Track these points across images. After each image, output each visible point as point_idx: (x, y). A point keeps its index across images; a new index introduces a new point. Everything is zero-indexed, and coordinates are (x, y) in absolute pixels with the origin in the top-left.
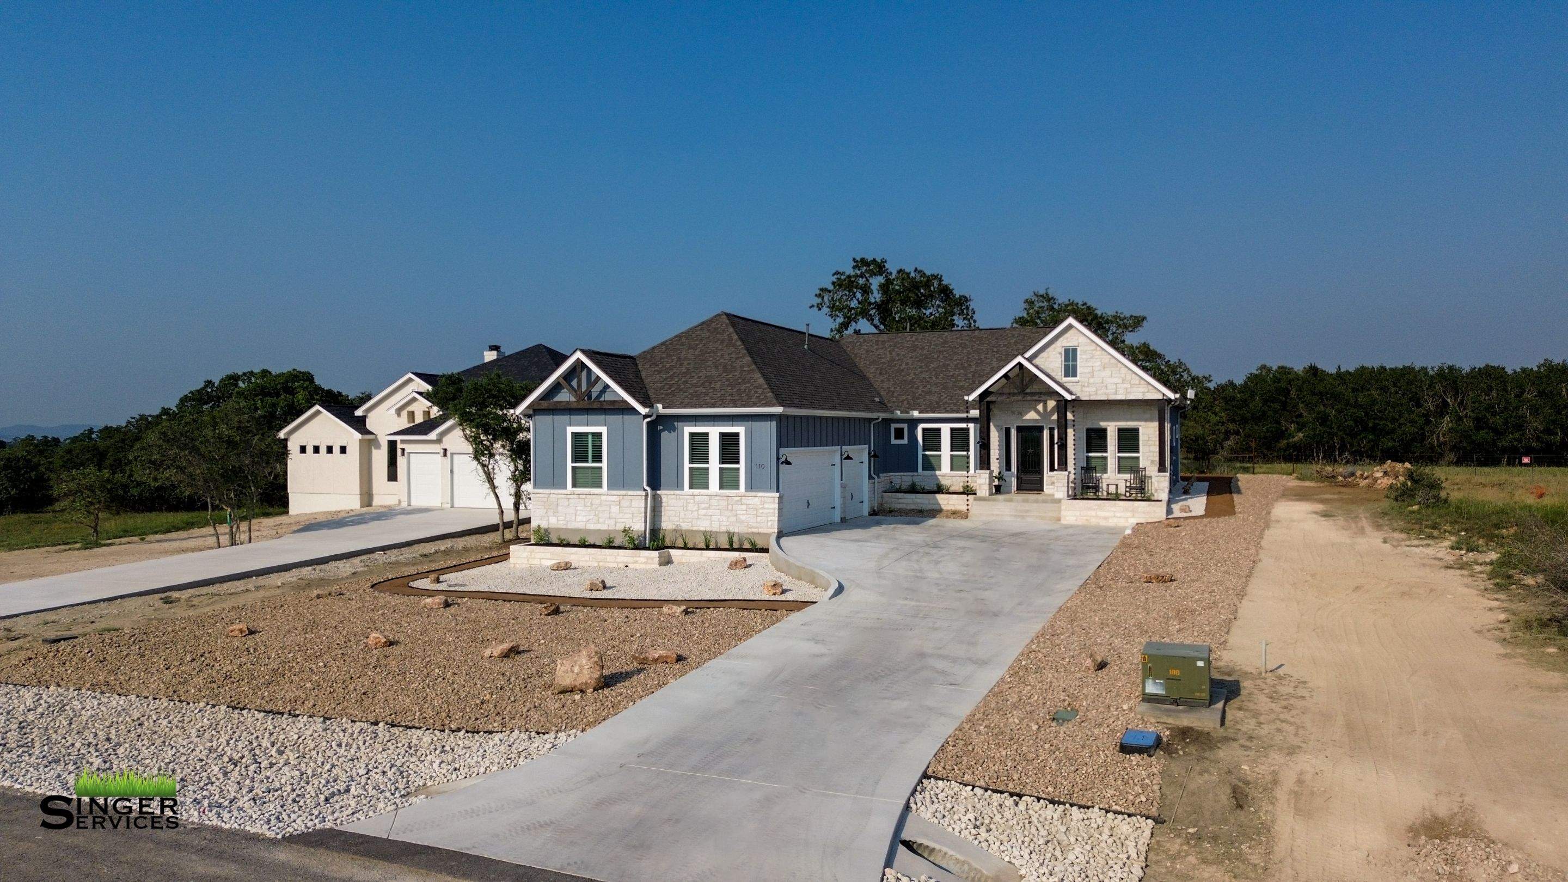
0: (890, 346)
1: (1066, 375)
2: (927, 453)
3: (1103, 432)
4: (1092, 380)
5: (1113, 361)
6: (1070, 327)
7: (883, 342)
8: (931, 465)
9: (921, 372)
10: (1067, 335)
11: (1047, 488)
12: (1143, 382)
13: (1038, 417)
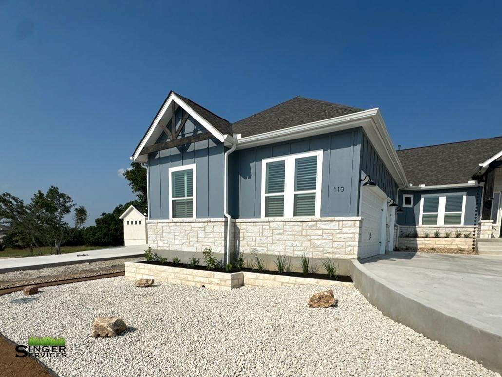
2: (427, 213)
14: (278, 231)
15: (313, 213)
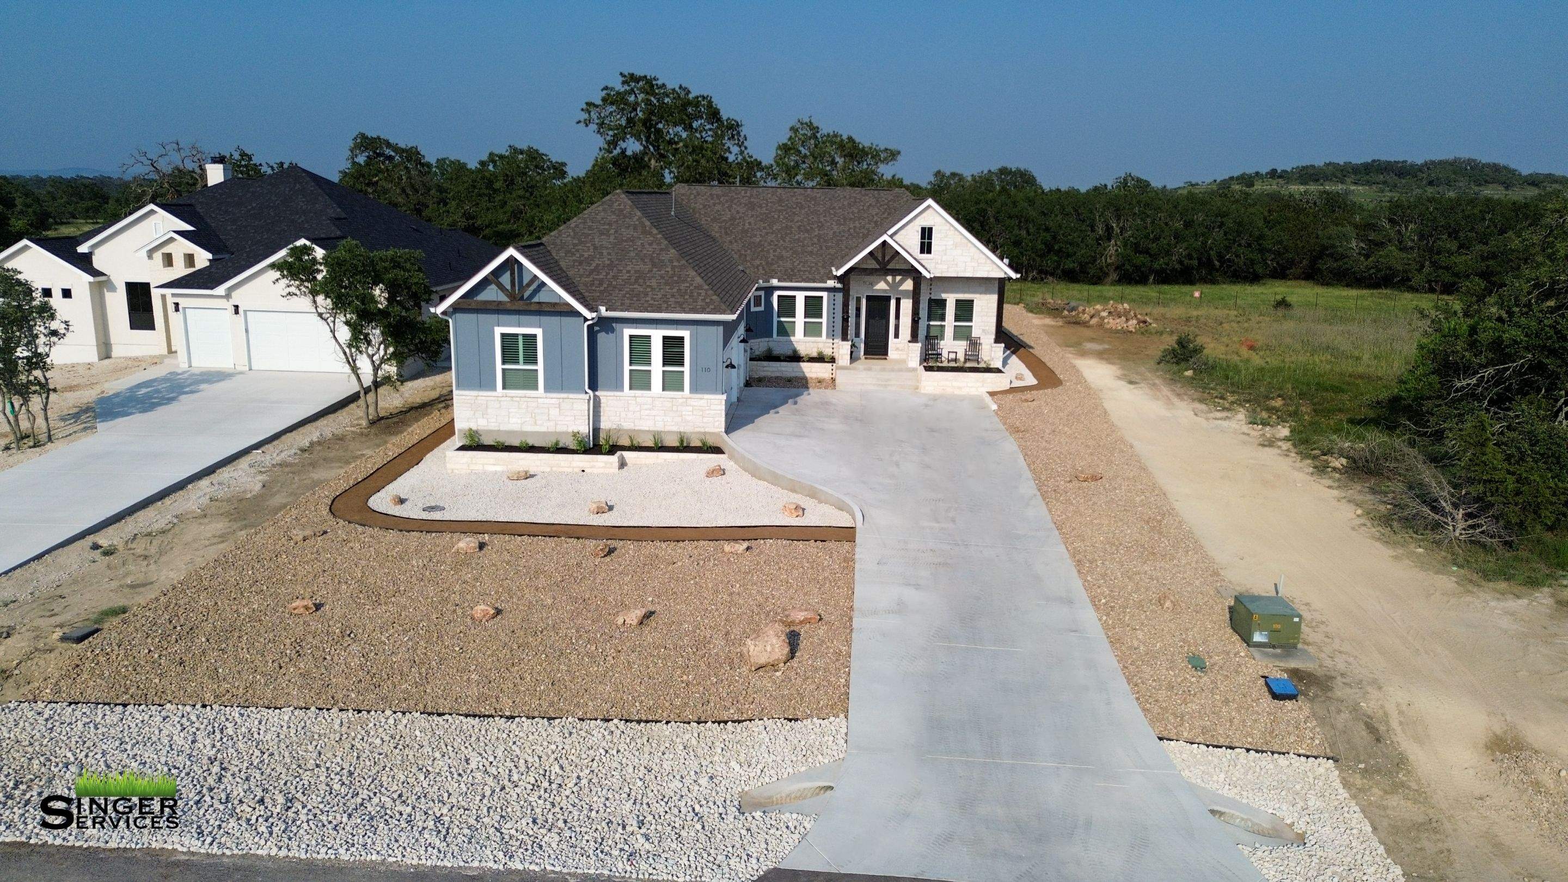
0: (727, 201)
1: (922, 252)
2: (783, 319)
3: (943, 303)
4: (944, 258)
5: (965, 241)
6: (929, 207)
7: (718, 197)
8: (785, 331)
9: (767, 234)
10: (924, 215)
11: (892, 353)
12: (988, 261)
13: (887, 288)
14: (646, 407)
15: (682, 389)
